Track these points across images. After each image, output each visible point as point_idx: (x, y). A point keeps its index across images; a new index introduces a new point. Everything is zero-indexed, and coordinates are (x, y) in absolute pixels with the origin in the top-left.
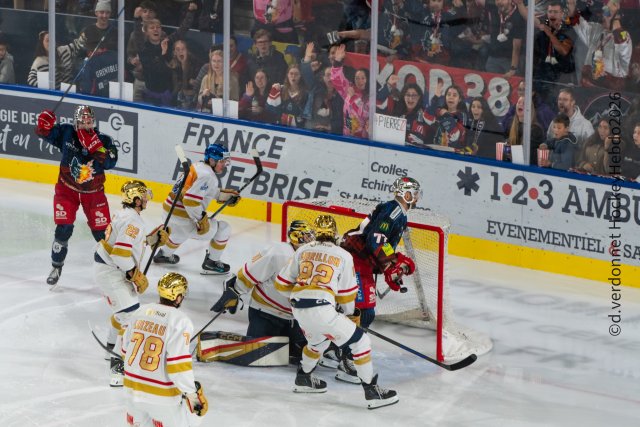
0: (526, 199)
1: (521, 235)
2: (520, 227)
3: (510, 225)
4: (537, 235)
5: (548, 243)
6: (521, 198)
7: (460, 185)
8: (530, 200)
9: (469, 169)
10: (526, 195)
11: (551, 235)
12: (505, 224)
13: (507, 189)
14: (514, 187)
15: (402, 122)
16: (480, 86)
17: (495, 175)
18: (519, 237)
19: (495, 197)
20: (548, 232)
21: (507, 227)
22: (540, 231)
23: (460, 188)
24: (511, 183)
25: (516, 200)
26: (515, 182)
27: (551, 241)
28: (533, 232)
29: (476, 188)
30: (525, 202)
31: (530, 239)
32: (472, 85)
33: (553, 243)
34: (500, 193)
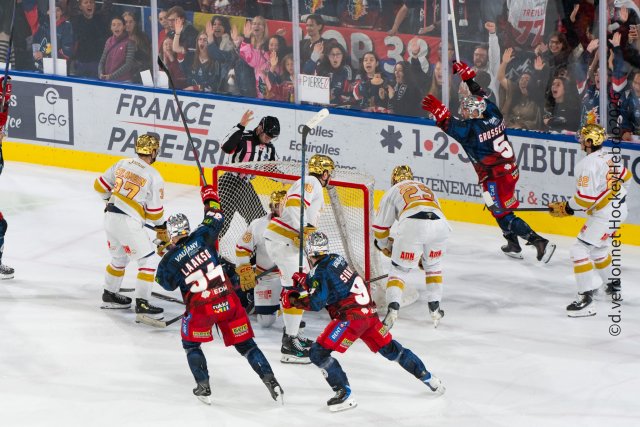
0: (447, 154)
1: (444, 189)
2: (442, 181)
3: (433, 180)
4: (459, 188)
5: (470, 195)
6: (442, 154)
7: (384, 143)
8: (451, 155)
9: (391, 128)
10: (447, 150)
11: (472, 187)
12: (428, 179)
13: (429, 145)
14: (435, 143)
15: (325, 81)
16: (399, 48)
17: (417, 132)
18: (442, 191)
19: (418, 153)
20: (470, 185)
21: (430, 181)
22: (462, 184)
23: (384, 146)
24: (432, 139)
25: (437, 155)
26: (436, 138)
27: (472, 193)
28: (455, 185)
29: (399, 146)
30: (446, 157)
31: (452, 192)
32: (392, 47)
33: (475, 195)
34: (422, 149)
